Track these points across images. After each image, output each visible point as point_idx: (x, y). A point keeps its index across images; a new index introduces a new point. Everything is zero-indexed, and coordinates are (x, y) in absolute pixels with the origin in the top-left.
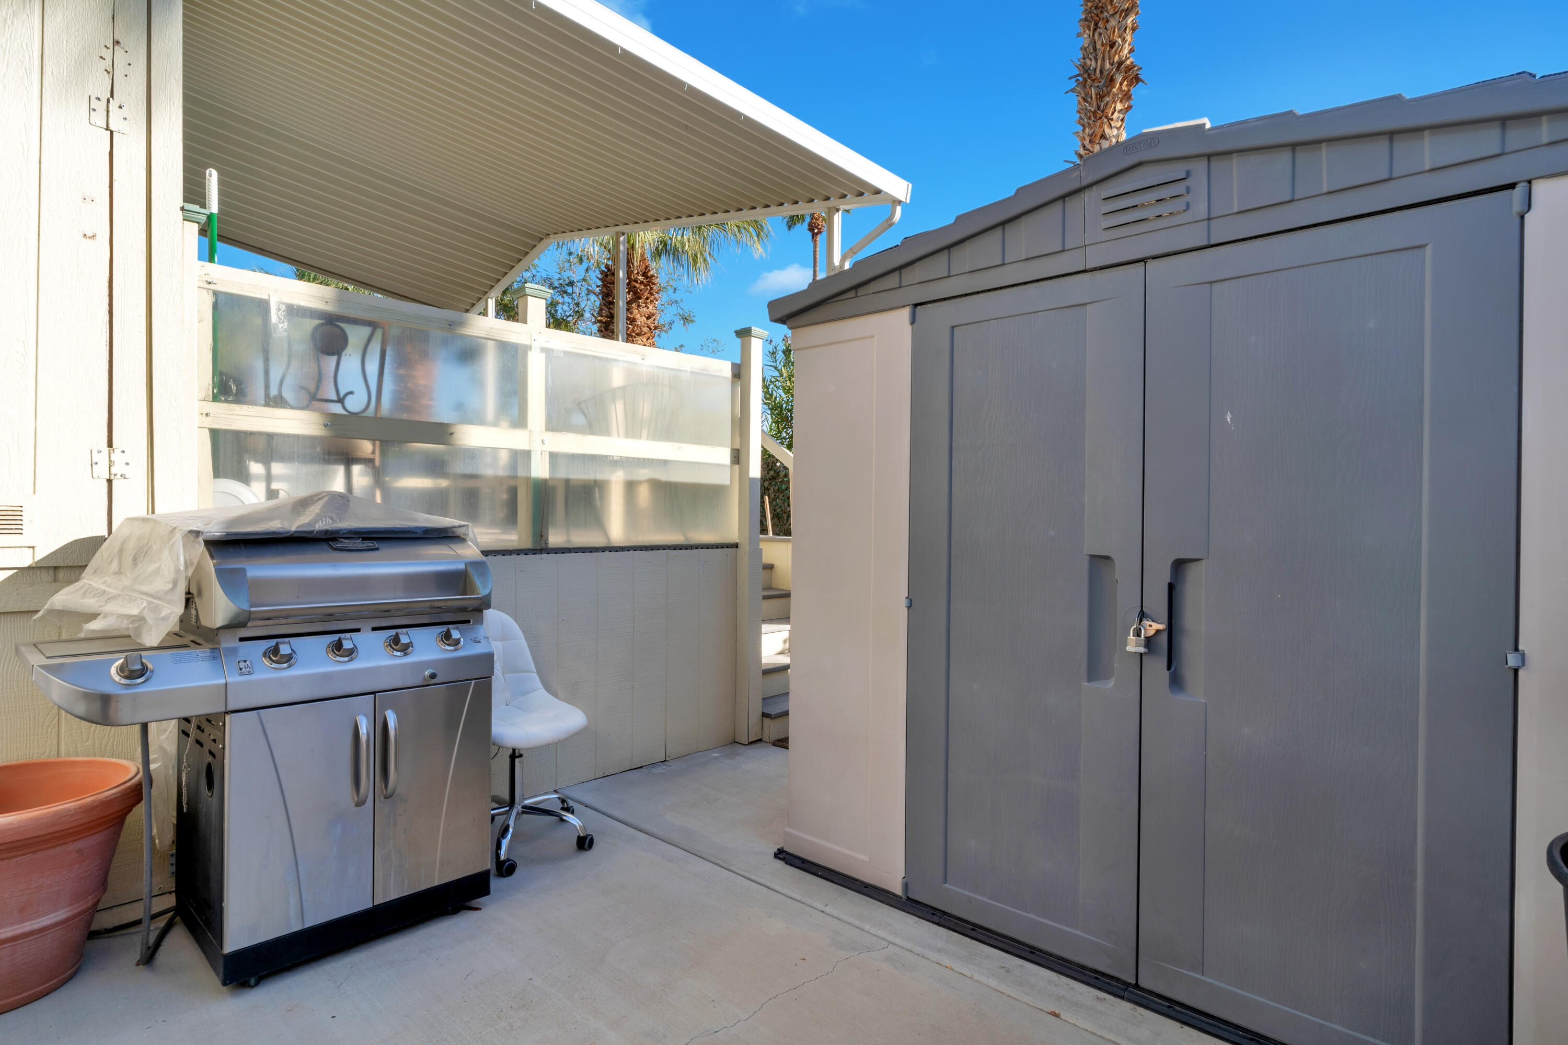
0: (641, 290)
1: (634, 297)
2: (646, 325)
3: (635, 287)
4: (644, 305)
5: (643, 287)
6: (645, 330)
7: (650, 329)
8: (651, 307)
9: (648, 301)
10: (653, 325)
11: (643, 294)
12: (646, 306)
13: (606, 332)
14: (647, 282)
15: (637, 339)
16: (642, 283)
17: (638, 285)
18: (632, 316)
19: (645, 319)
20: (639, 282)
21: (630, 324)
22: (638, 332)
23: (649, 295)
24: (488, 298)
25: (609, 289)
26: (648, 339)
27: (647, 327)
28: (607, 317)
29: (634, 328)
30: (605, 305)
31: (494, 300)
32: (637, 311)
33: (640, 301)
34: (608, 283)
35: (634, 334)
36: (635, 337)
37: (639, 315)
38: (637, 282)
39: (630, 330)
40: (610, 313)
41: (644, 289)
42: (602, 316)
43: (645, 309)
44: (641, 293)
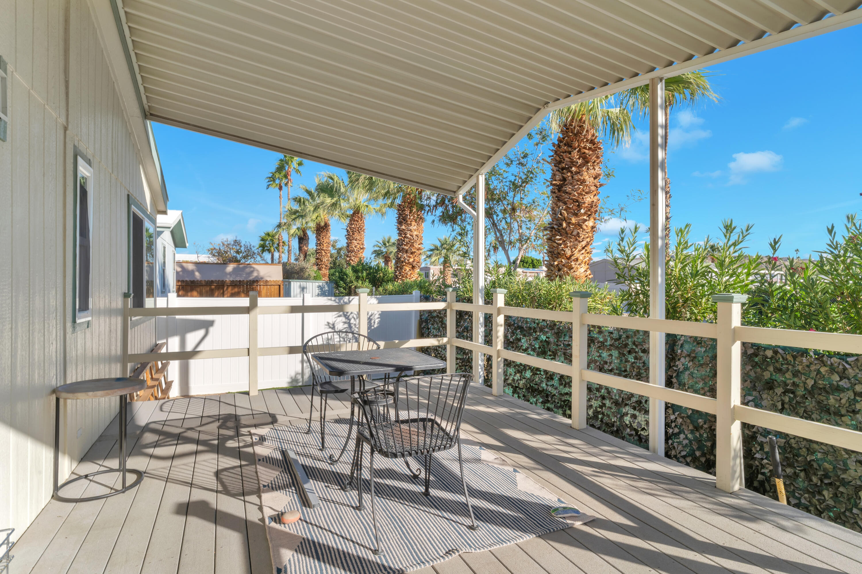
0: (589, 156)
1: (583, 161)
2: (594, 184)
3: (584, 153)
4: (592, 167)
5: (591, 152)
6: (593, 188)
7: (597, 187)
8: (597, 168)
9: (595, 164)
10: (599, 184)
11: (591, 159)
12: (594, 168)
13: (559, 193)
14: (594, 147)
15: (586, 197)
16: (590, 149)
17: (587, 151)
18: (582, 178)
19: (593, 179)
20: (587, 148)
21: (580, 185)
22: (587, 190)
23: (596, 159)
24: (479, 174)
25: (561, 157)
26: (595, 195)
27: (595, 186)
28: (560, 180)
29: (584, 187)
30: (559, 171)
31: (484, 176)
32: (586, 173)
33: (589, 164)
34: (561, 152)
35: (584, 193)
36: (585, 195)
37: (587, 177)
38: (586, 149)
39: (580, 190)
40: (563, 177)
41: (592, 154)
42: (555, 180)
43: (592, 171)
44: (590, 157)
